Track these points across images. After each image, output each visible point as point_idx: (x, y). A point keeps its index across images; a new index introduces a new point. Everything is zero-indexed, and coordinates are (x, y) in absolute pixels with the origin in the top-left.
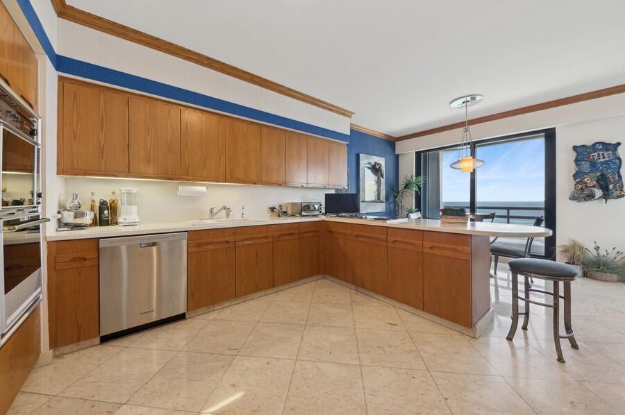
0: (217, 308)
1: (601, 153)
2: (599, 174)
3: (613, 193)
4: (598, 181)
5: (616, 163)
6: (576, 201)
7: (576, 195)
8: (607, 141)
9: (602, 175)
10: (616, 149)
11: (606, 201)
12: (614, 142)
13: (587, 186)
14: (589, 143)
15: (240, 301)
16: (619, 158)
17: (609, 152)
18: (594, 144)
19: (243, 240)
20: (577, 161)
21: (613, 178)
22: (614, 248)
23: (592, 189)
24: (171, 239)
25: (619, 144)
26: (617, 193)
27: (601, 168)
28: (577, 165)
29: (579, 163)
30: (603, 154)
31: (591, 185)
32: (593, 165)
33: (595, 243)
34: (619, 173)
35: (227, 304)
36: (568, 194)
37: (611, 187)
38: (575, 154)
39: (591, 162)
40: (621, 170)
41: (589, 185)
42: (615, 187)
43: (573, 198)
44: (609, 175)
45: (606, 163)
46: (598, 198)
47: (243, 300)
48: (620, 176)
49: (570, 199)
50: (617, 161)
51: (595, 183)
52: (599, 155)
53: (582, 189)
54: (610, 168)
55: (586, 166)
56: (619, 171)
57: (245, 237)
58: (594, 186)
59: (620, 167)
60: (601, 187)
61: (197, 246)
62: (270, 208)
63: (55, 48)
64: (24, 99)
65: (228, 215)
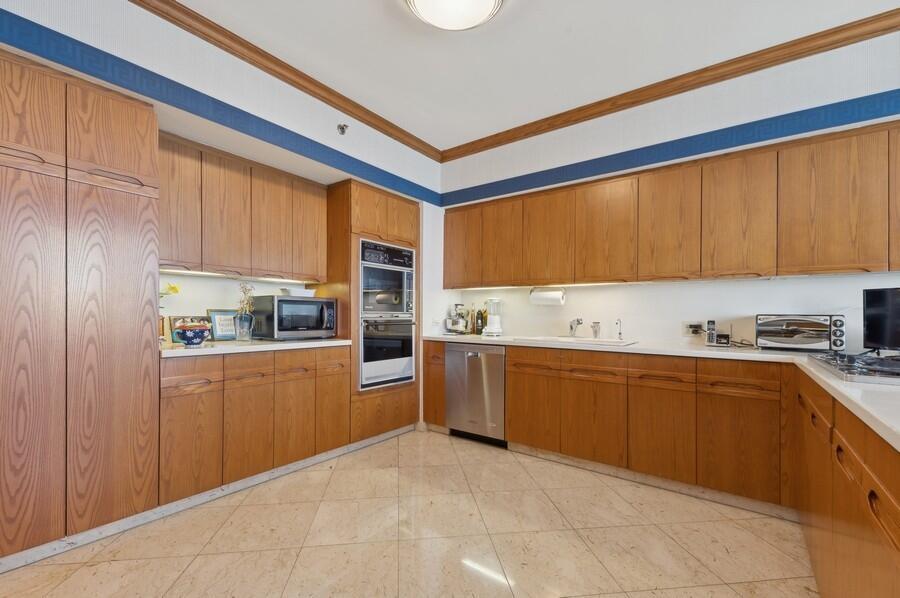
0: (540, 455)
15: (572, 463)
19: (571, 371)
24: (491, 352)
35: (553, 457)
47: (576, 464)
57: (574, 365)
61: (515, 365)
62: (691, 326)
63: (439, 190)
64: (400, 241)
65: (596, 333)
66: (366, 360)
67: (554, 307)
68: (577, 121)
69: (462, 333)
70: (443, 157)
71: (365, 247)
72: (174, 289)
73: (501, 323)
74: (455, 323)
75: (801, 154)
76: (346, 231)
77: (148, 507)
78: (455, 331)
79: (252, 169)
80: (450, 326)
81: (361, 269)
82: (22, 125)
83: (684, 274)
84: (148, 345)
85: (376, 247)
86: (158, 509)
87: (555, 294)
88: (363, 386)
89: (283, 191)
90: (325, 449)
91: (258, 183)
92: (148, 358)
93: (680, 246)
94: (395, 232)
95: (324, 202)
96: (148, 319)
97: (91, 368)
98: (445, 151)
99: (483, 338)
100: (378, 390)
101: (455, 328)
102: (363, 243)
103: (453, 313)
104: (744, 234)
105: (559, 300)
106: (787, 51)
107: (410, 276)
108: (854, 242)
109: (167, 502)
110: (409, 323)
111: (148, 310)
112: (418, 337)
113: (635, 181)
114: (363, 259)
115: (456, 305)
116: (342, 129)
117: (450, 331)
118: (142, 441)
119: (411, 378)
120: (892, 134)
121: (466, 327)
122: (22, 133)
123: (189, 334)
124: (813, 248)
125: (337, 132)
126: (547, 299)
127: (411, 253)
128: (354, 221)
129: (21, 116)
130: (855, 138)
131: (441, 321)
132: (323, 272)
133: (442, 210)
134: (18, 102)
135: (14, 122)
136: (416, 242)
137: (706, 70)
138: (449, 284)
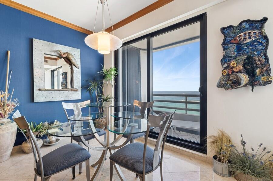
1: (247, 32)
2: (245, 57)
3: (259, 78)
4: (244, 66)
5: (262, 44)
6: (223, 89)
7: (222, 82)
8: (253, 18)
9: (249, 58)
10: (262, 27)
11: (253, 88)
12: (260, 18)
13: (233, 72)
14: (236, 24)
16: (266, 38)
17: (256, 31)
18: (241, 24)
20: (224, 44)
21: (259, 60)
22: (261, 145)
23: (239, 74)
25: (265, 19)
26: (264, 79)
27: (247, 50)
28: (225, 49)
29: (226, 46)
30: (249, 33)
31: (237, 71)
32: (240, 47)
33: (242, 136)
34: (265, 55)
36: (216, 82)
37: (258, 71)
38: (223, 37)
39: (238, 44)
40: (268, 51)
41: (234, 70)
42: (261, 72)
43: (220, 85)
44: (255, 58)
45: (252, 44)
46: (245, 86)
48: (267, 59)
49: (217, 86)
50: (264, 41)
51: (241, 67)
52: (245, 35)
53: (228, 75)
54: (257, 50)
55: (232, 49)
56: (266, 51)
58: (240, 72)
59: (266, 48)
60: (248, 73)
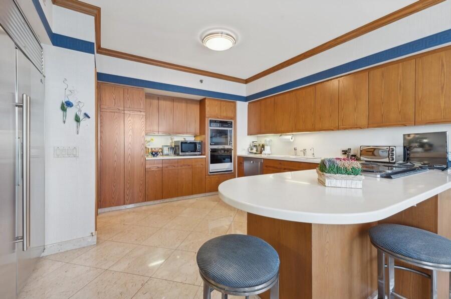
61: (266, 166)
62: (343, 151)
63: (245, 95)
64: (227, 118)
65: (304, 154)
66: (211, 163)
67: (289, 143)
68: (292, 64)
69: (255, 153)
70: (246, 81)
71: (211, 121)
72: (152, 139)
73: (271, 149)
74: (252, 149)
75: (378, 73)
76: (205, 117)
77: (143, 201)
78: (252, 153)
79: (173, 99)
80: (250, 151)
81: (209, 130)
82: (115, 101)
83: (332, 128)
84: (142, 156)
85: (215, 122)
86: (145, 203)
87: (288, 137)
88: (210, 173)
89: (184, 105)
90: (196, 193)
91: (175, 104)
92: (143, 160)
93: (331, 116)
94: (225, 114)
95: (199, 106)
96: (142, 149)
97: (129, 162)
98: (247, 79)
99: (263, 156)
100: (217, 175)
101: (252, 151)
102: (210, 120)
103: (252, 145)
104: (355, 109)
105: (289, 140)
106: (370, 27)
107: (231, 131)
108: (400, 112)
109: (148, 201)
110: (231, 150)
111: (143, 146)
112: (235, 155)
113: (314, 87)
114: (210, 126)
115: (253, 142)
116: (201, 81)
117: (251, 153)
118: (141, 182)
119: (232, 171)
120: (417, 61)
121: (257, 151)
122: (115, 103)
123: (154, 153)
124: (383, 116)
125: (200, 83)
126: (285, 139)
127: (232, 122)
128: (207, 113)
129: (115, 99)
130: (401, 64)
131: (246, 149)
132: (198, 131)
133: (247, 103)
134: (114, 96)
135: (114, 100)
136: (234, 118)
137: (337, 39)
138: (250, 133)
